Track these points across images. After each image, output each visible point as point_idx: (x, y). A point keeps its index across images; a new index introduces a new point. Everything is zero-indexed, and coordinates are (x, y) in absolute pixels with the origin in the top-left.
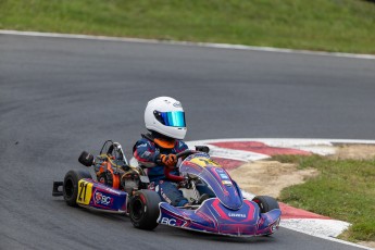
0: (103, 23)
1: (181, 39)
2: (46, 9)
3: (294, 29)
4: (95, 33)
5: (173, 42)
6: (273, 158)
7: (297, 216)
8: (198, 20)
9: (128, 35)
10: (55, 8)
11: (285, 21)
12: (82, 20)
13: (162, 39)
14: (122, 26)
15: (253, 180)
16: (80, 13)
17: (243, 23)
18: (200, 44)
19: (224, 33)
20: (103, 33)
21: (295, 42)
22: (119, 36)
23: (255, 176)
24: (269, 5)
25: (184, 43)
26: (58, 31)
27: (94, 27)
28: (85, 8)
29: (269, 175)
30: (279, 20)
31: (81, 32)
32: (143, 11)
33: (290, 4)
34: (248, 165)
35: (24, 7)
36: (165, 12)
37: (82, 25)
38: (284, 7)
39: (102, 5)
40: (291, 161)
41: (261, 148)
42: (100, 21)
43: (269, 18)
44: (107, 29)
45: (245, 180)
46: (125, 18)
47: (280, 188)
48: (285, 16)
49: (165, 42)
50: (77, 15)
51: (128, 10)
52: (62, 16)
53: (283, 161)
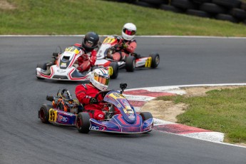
3: (110, 23)
6: (158, 99)
7: (195, 131)
8: (60, 22)
11: (103, 19)
24: (91, 11)
32: (30, 19)
33: (101, 10)
38: (99, 12)
39: (8, 17)
40: (169, 100)
42: (11, 26)
43: (94, 18)
46: (22, 23)
48: (101, 17)
49: (52, 36)
51: (22, 19)
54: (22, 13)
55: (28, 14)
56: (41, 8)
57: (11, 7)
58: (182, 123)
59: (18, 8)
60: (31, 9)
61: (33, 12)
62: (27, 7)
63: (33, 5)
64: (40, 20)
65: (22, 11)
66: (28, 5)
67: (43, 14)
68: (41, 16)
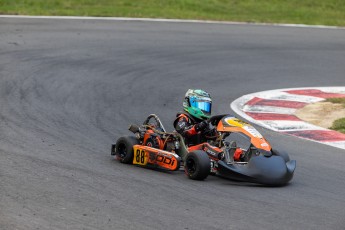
0: (210, 11)
1: (262, 21)
2: (170, 3)
3: (338, 12)
4: (204, 19)
5: (257, 24)
6: (327, 100)
8: (273, 8)
9: (226, 20)
10: (177, 2)
11: (332, 8)
12: (195, 10)
13: (249, 22)
14: (223, 13)
15: (314, 116)
16: (193, 5)
17: (304, 10)
18: (275, 24)
19: (291, 16)
20: (210, 19)
21: (339, 21)
22: (220, 20)
23: (315, 113)
25: (264, 24)
26: (179, 18)
27: (204, 14)
28: (197, 2)
29: (325, 112)
30: (328, 6)
32: (236, 3)
34: (311, 106)
36: (251, 3)
37: (195, 13)
40: (339, 102)
41: (318, 94)
42: (207, 10)
43: (321, 6)
44: (212, 15)
45: (309, 115)
46: (224, 8)
47: (333, 120)
48: (332, 4)
49: (251, 24)
50: (192, 7)
51: (226, 2)
52: (181, 8)
53: (334, 102)
58: (336, 129)
64: (249, 4)
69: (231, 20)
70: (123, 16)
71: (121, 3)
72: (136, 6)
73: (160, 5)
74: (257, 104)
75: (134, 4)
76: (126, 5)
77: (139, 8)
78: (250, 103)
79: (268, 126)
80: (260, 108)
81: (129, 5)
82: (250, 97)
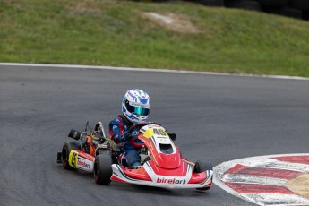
0: (184, 59)
1: (248, 73)
2: (136, 48)
5: (241, 75)
8: (262, 57)
9: (204, 70)
10: (144, 47)
12: (166, 57)
13: (232, 73)
14: (200, 61)
16: (165, 51)
20: (184, 68)
25: (251, 75)
26: (147, 67)
27: (177, 63)
28: (169, 47)
31: (166, 68)
32: (216, 50)
35: (118, 47)
36: (235, 50)
37: (167, 61)
39: (183, 45)
42: (181, 58)
44: (187, 64)
46: (202, 55)
49: (235, 75)
51: (204, 48)
52: (150, 54)
54: (208, 39)
55: (218, 42)
56: (241, 34)
57: (194, 30)
59: (204, 32)
60: (225, 35)
61: (226, 39)
62: (219, 31)
63: (230, 28)
64: (233, 51)
65: (209, 36)
66: (222, 29)
67: (241, 43)
68: (237, 46)
69: (211, 69)
70: (79, 64)
71: (76, 47)
72: (94, 51)
73: (124, 50)
74: (240, 173)
75: (92, 49)
76: (81, 49)
77: (98, 54)
78: (230, 171)
79: (252, 200)
80: (243, 178)
81: (86, 50)
82: (232, 164)
